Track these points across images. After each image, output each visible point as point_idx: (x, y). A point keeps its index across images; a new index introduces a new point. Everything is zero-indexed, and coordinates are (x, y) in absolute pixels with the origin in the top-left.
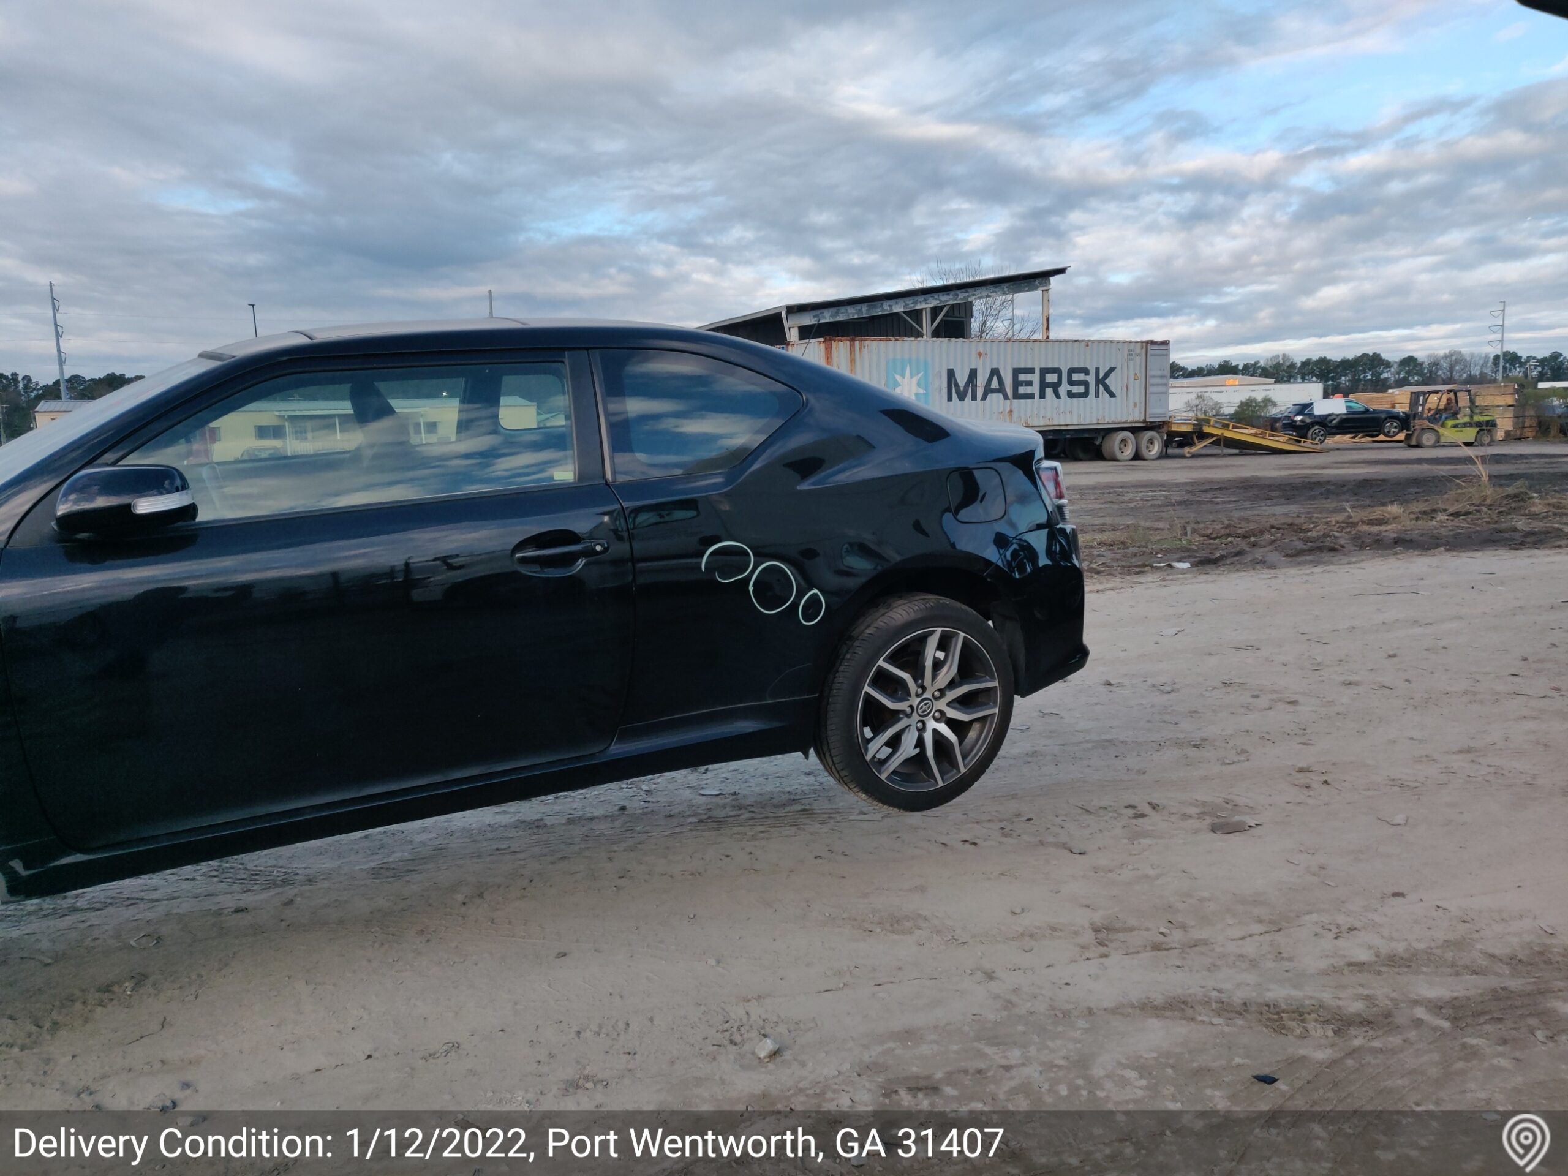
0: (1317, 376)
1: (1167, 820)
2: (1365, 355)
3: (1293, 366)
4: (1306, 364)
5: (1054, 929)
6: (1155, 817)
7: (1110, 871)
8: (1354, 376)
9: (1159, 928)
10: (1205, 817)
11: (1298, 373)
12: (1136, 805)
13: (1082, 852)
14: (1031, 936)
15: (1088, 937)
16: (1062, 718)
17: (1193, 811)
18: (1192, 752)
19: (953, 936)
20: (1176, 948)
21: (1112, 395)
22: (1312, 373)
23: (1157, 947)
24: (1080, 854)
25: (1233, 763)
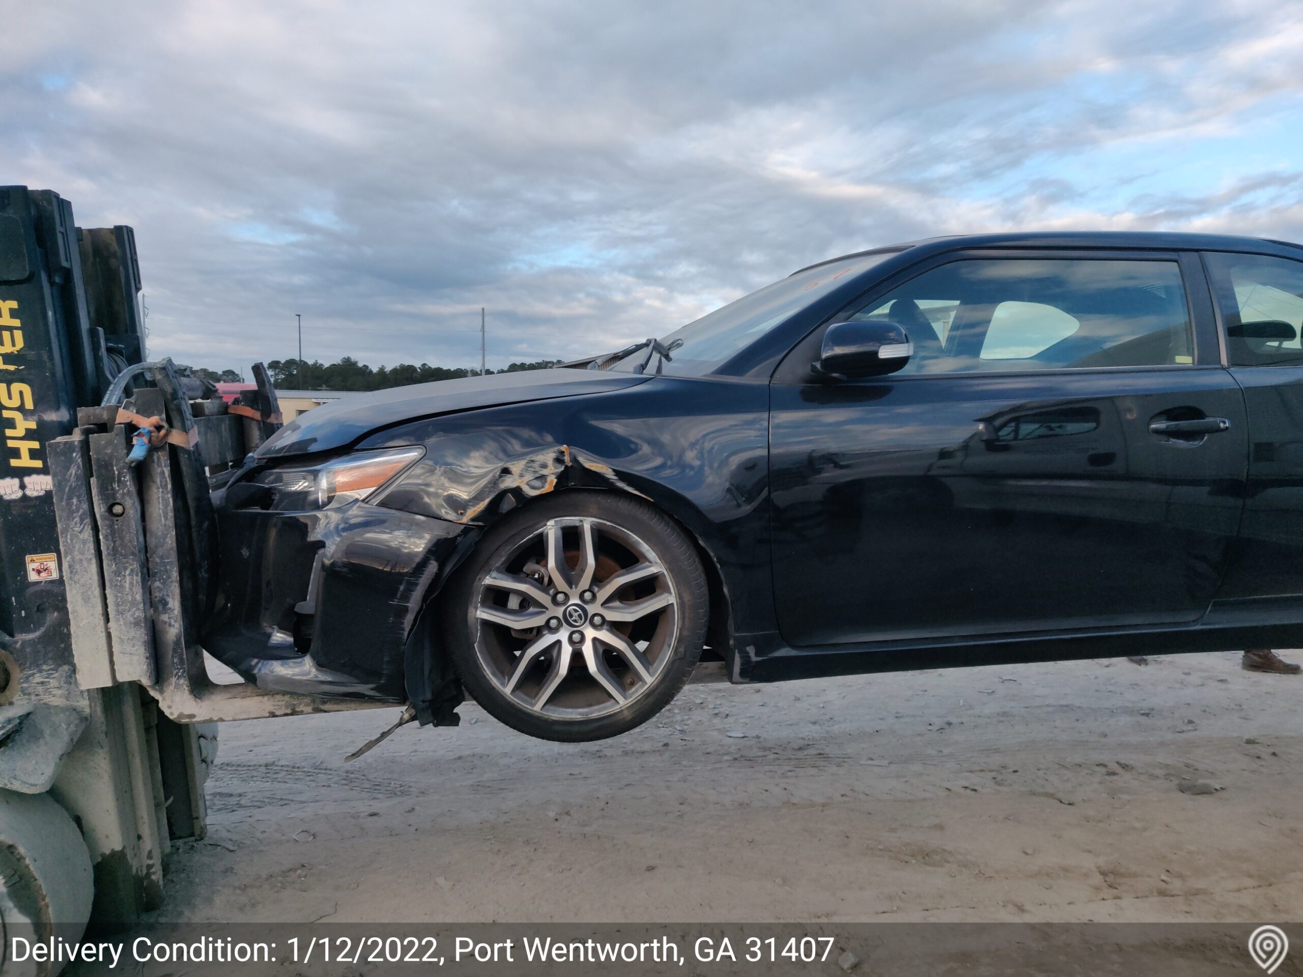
1: (1136, 779)
5: (1066, 870)
6: (1127, 776)
7: (1100, 821)
9: (1160, 876)
10: (1172, 778)
12: (1107, 764)
13: (1071, 802)
14: (1048, 875)
15: (1098, 879)
16: (1020, 684)
17: (1160, 772)
18: (1143, 719)
19: (980, 871)
20: (1179, 895)
23: (1162, 893)
24: (1069, 804)
25: (1183, 732)
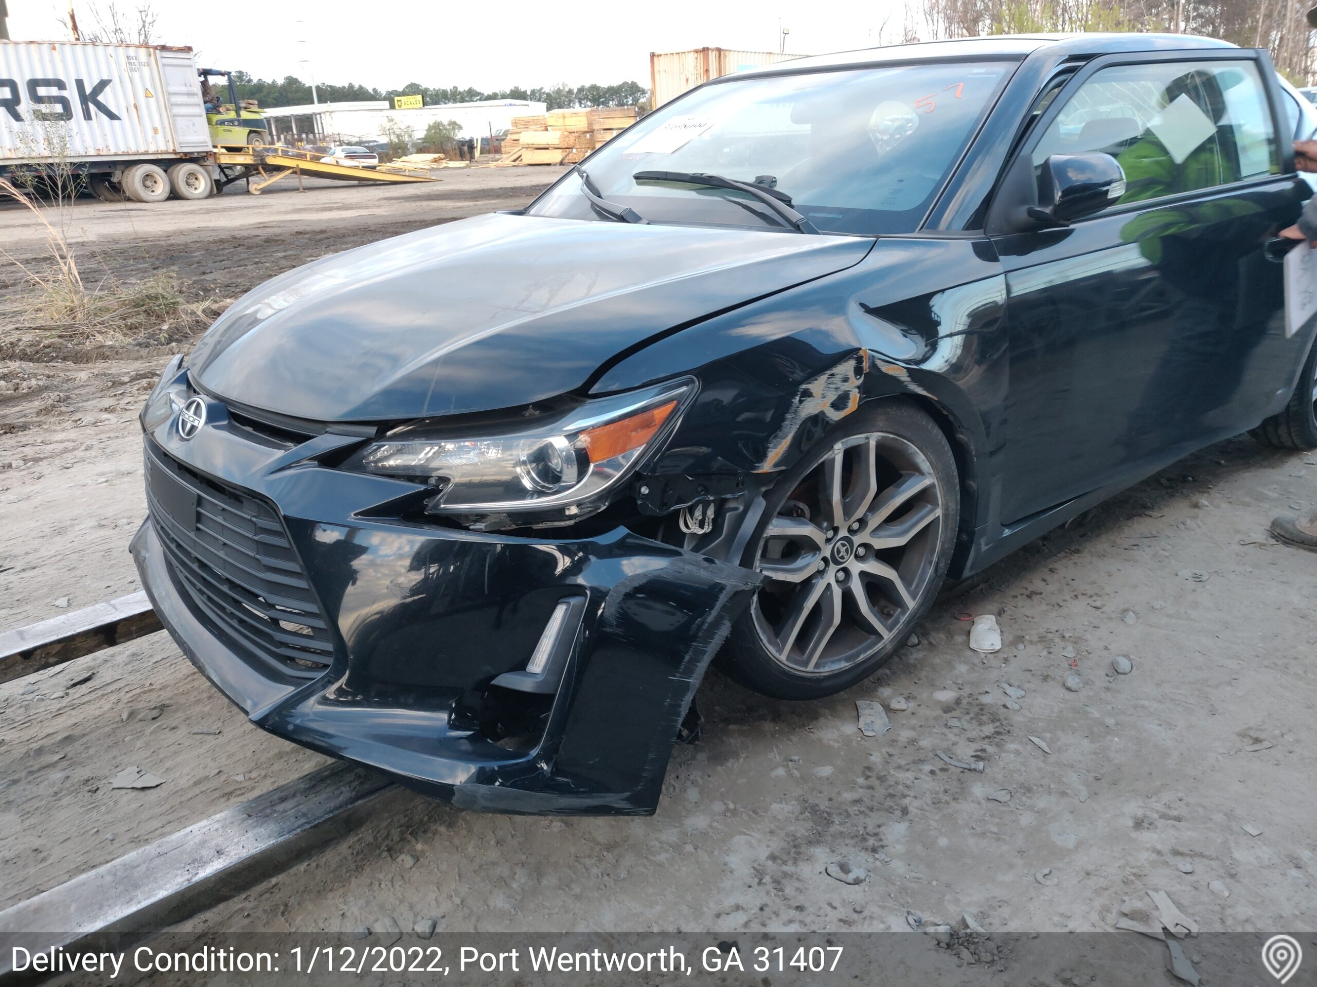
0: (590, 101)
2: (625, 83)
3: (570, 92)
4: (581, 90)
8: (619, 101)
11: (576, 98)
21: (112, 116)
22: (587, 98)
